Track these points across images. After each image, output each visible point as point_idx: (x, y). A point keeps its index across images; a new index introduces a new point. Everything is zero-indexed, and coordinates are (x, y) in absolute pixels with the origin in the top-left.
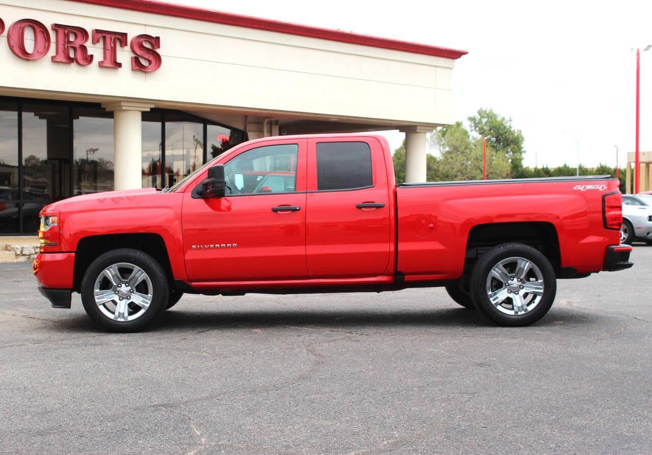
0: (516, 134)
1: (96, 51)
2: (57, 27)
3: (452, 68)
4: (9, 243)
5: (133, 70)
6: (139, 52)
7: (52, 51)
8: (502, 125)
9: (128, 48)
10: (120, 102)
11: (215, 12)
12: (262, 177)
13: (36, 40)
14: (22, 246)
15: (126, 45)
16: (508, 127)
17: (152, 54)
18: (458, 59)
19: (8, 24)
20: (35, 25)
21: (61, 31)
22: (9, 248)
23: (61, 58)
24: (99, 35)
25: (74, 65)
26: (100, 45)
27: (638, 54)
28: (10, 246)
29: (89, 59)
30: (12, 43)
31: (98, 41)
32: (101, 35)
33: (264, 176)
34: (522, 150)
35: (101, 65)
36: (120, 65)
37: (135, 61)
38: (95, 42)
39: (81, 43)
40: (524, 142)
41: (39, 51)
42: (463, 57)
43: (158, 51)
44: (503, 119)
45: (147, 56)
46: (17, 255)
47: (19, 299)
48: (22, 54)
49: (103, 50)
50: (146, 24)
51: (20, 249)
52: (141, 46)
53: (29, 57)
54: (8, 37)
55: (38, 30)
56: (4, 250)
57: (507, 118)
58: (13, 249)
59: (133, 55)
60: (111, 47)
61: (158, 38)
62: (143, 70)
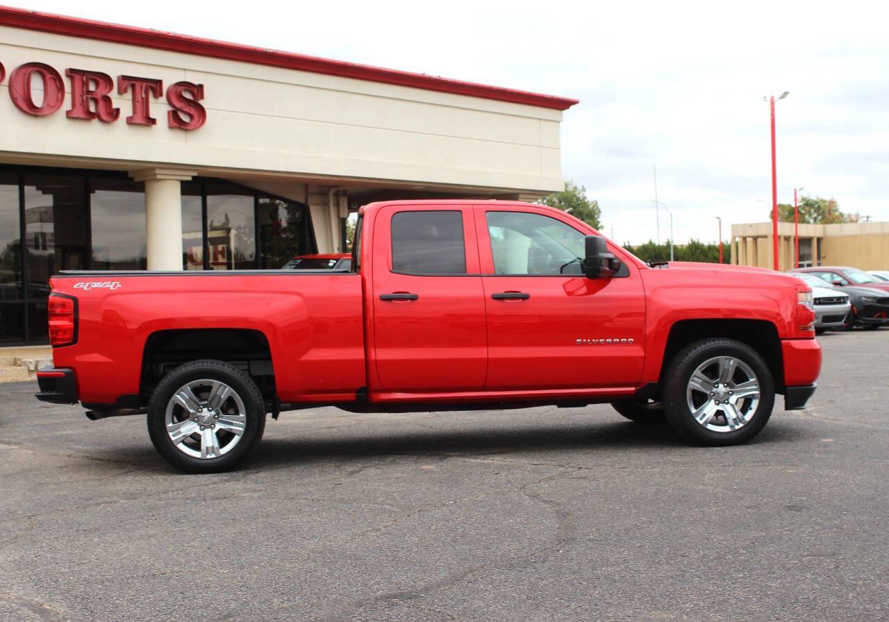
0: (591, 207)
1: (123, 103)
2: (72, 73)
3: (559, 122)
4: (18, 356)
5: (171, 127)
6: (178, 104)
7: (67, 104)
8: (575, 195)
9: (163, 99)
10: (154, 169)
11: (273, 53)
12: (335, 262)
13: (46, 90)
14: (37, 359)
15: (161, 95)
16: (581, 198)
17: (194, 107)
18: (567, 110)
19: (9, 70)
20: (44, 70)
21: (77, 78)
22: (19, 362)
23: (79, 112)
24: (126, 83)
25: (95, 122)
26: (128, 95)
27: (772, 103)
28: (20, 360)
29: (115, 113)
30: (16, 95)
31: (125, 91)
32: (129, 82)
33: (337, 260)
34: (599, 226)
35: (130, 121)
36: (153, 121)
37: (173, 116)
38: (121, 91)
39: (104, 93)
40: (602, 215)
41: (50, 104)
42: (572, 107)
43: (201, 102)
44: (576, 188)
45: (187, 109)
46: (30, 371)
47: (64, 433)
48: (28, 108)
49: (131, 102)
50: (184, 68)
51: (34, 364)
52: (181, 97)
53: (37, 112)
54: (10, 86)
55: (48, 76)
56: (11, 365)
57: (580, 187)
58: (25, 363)
59: (170, 108)
60: (142, 98)
61: (201, 87)
62: (183, 127)
